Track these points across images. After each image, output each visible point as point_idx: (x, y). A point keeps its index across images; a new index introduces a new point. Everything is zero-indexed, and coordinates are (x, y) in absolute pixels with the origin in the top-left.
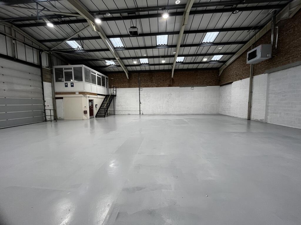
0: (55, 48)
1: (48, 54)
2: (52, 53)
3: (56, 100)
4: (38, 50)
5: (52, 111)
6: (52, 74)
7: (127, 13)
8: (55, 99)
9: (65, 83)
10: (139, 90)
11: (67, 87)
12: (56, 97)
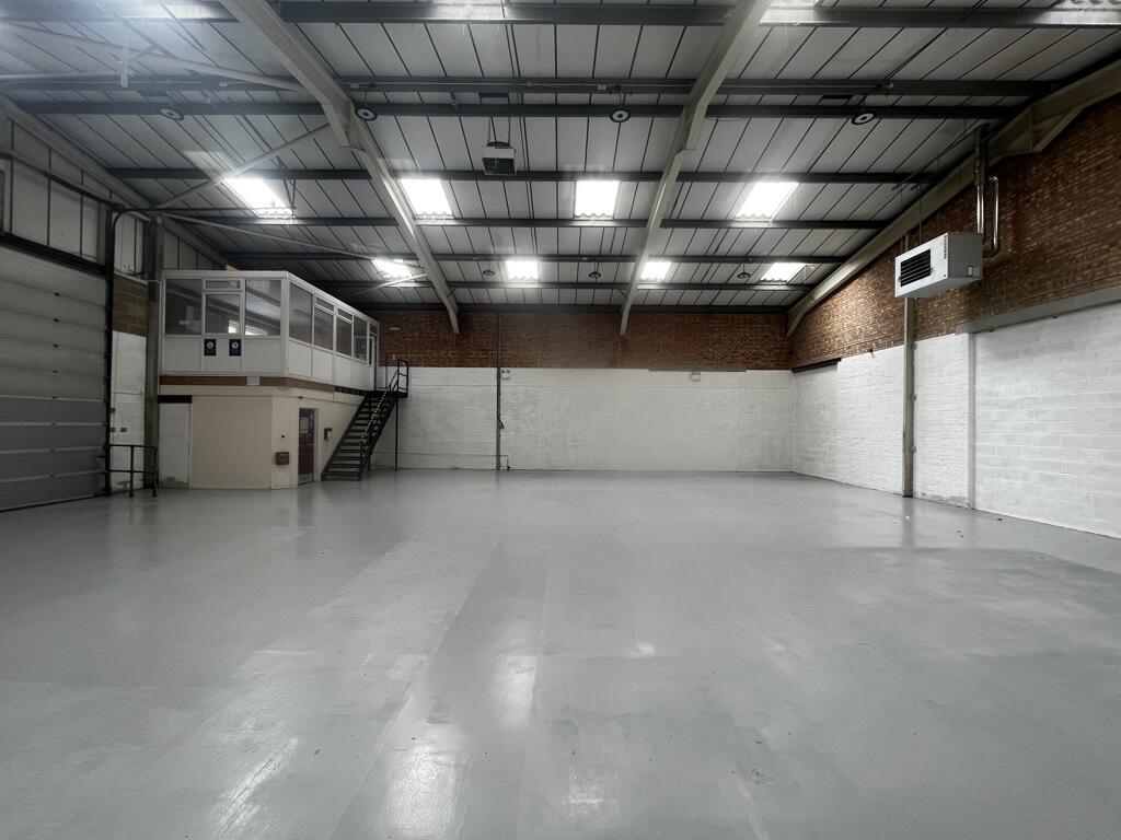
0: (177, 203)
1: (145, 222)
2: (159, 221)
3: (162, 405)
4: (102, 205)
5: (139, 453)
6: (153, 304)
7: (477, 94)
8: (154, 401)
9: (206, 341)
10: (499, 377)
11: (214, 354)
12: (162, 391)
